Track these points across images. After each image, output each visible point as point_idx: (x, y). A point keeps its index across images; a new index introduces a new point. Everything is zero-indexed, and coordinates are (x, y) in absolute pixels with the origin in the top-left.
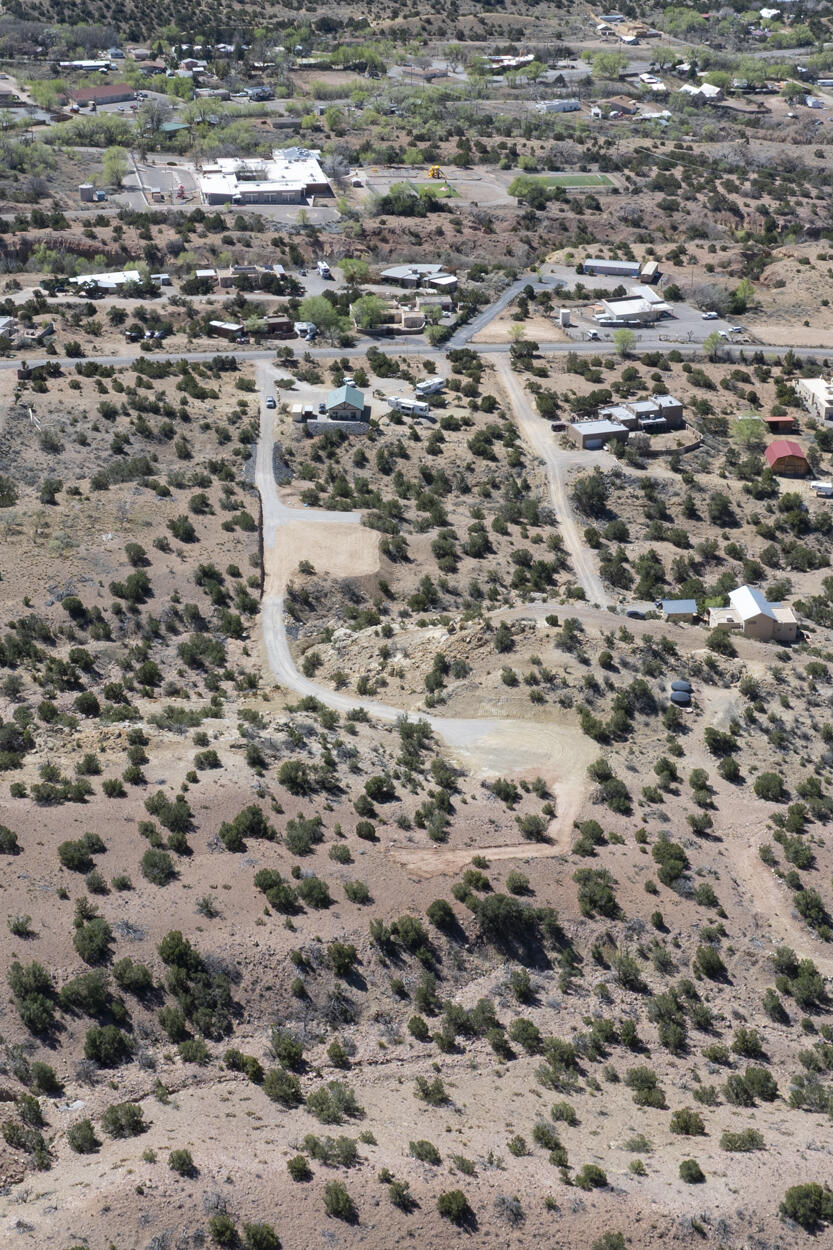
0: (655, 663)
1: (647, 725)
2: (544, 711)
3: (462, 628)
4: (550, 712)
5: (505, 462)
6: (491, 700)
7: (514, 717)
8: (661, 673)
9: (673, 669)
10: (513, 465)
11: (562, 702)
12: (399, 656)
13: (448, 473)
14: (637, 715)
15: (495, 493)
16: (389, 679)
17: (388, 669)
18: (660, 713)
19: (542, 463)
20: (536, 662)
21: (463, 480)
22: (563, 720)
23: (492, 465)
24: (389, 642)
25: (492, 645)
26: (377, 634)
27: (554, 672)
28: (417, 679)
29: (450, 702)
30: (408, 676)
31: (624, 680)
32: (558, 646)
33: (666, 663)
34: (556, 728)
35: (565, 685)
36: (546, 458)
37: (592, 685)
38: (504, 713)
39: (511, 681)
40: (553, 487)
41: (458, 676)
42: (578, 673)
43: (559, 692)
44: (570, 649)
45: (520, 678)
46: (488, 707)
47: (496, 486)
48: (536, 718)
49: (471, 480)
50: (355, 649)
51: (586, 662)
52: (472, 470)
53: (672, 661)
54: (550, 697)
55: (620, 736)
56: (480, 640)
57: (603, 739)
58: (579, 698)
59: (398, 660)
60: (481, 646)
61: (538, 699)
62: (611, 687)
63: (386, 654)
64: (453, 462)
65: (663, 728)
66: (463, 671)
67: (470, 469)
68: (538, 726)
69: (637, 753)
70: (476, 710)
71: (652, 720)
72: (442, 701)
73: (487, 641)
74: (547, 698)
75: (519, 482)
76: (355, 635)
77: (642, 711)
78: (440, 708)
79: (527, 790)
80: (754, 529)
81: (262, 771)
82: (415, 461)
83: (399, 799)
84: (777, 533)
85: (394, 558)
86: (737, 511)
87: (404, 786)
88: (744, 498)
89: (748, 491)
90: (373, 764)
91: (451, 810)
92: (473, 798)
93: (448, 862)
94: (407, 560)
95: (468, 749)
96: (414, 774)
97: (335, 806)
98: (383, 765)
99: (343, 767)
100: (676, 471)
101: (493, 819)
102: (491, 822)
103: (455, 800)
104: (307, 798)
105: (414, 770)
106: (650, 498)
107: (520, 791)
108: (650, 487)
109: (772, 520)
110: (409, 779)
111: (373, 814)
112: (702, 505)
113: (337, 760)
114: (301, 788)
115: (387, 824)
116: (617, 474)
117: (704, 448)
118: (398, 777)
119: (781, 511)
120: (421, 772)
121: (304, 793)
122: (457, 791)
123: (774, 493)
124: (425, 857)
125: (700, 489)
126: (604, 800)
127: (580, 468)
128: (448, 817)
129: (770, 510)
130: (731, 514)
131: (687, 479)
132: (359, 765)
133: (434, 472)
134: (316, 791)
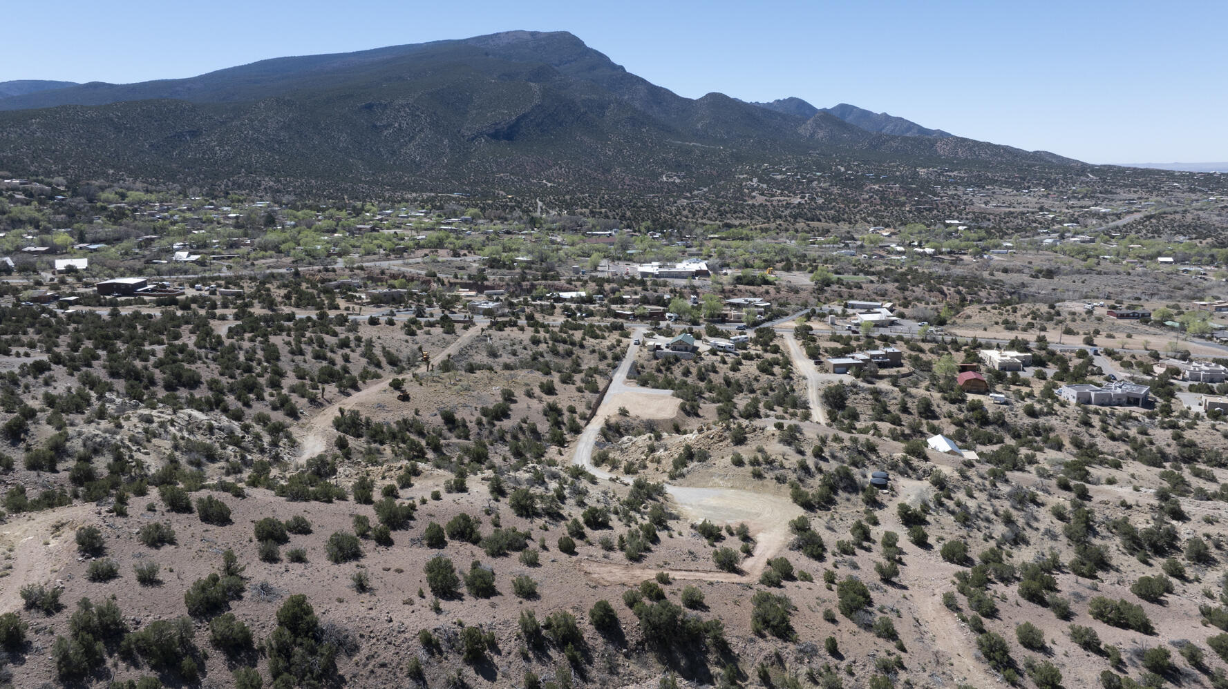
0: (858, 458)
1: (848, 500)
2: (762, 485)
3: (708, 429)
4: (767, 486)
5: (780, 377)
6: (720, 475)
7: (736, 488)
8: (864, 466)
9: (874, 464)
10: (785, 378)
11: (778, 479)
12: (662, 450)
13: (742, 381)
14: (840, 492)
15: (771, 394)
16: (648, 463)
17: (650, 458)
18: (861, 493)
19: (805, 378)
20: (760, 450)
21: (751, 385)
22: (777, 493)
23: (771, 378)
24: (656, 444)
25: (729, 440)
26: (650, 438)
27: (774, 457)
28: (668, 465)
29: (688, 476)
30: (664, 462)
31: (831, 466)
32: (781, 441)
33: (869, 459)
34: (771, 498)
35: (782, 467)
36: (808, 376)
37: (804, 468)
38: (729, 484)
39: (739, 462)
40: (810, 390)
41: (700, 461)
42: (793, 459)
43: (776, 472)
44: (789, 444)
45: (746, 461)
46: (717, 480)
47: (772, 390)
48: (755, 490)
49: (756, 386)
50: (633, 448)
51: (801, 453)
52: (758, 381)
53: (874, 457)
54: (769, 475)
55: (823, 506)
56: (720, 436)
57: (808, 506)
58: (793, 477)
59: (660, 453)
60: (721, 441)
61: (758, 476)
62: (820, 470)
63: (652, 449)
64: (746, 376)
65: (862, 503)
66: (703, 457)
67: (756, 379)
68: (756, 495)
69: (838, 520)
70: (708, 482)
71: (853, 497)
72: (682, 475)
73: (726, 438)
74: (766, 475)
75: (788, 388)
76: (635, 439)
77: (845, 489)
78: (679, 480)
79: (732, 534)
80: (949, 420)
81: (500, 498)
82: (722, 374)
83: (611, 528)
84: (966, 424)
85: (688, 414)
86: (937, 409)
87: (620, 520)
88: (942, 403)
89: (945, 399)
90: (598, 501)
91: (655, 540)
92: (680, 534)
93: (633, 577)
94: (698, 415)
95: (691, 505)
96: (632, 513)
97: (551, 527)
98: (606, 502)
99: (571, 502)
100: (895, 386)
101: (692, 550)
102: (691, 553)
103: (662, 535)
104: (529, 520)
105: (635, 510)
106: (876, 400)
107: (724, 533)
108: (876, 393)
109: (961, 416)
110: (626, 515)
111: (582, 536)
112: (912, 405)
113: (568, 496)
114: (527, 512)
115: (591, 544)
116: (854, 386)
117: (915, 375)
118: (616, 513)
119: (968, 410)
120: (639, 512)
121: (528, 516)
122: (667, 528)
123: (963, 401)
124: (614, 571)
125: (912, 396)
126: (799, 547)
127: (829, 382)
128: (651, 545)
129: (960, 410)
130: (933, 412)
131: (903, 390)
132: (586, 501)
133: (733, 381)
134: (539, 515)
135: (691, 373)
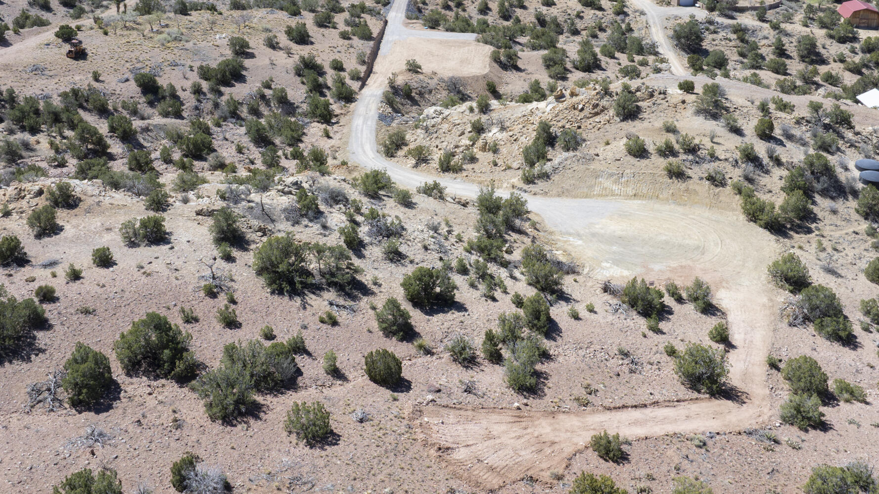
0: (829, 136)
1: (834, 212)
2: (687, 190)
3: (573, 94)
4: (696, 192)
5: (610, 12)
6: (611, 175)
7: (643, 197)
8: (838, 149)
9: (852, 146)
10: (618, 13)
11: (711, 179)
12: (495, 130)
13: (560, 19)
14: (818, 198)
15: (601, 35)
16: (479, 155)
17: (480, 143)
18: (850, 198)
19: (642, 13)
20: (671, 129)
21: (573, 24)
22: (714, 204)
23: (599, 13)
24: (484, 118)
25: (612, 112)
26: (471, 110)
27: (696, 141)
28: (513, 154)
29: (555, 178)
30: (504, 150)
31: (794, 154)
32: (699, 112)
33: (843, 138)
34: (707, 213)
35: (714, 157)
36: (646, 11)
37: (751, 157)
38: (630, 191)
39: (639, 152)
40: (653, 30)
41: (567, 149)
42: (729, 145)
43: (706, 166)
44: (715, 117)
45: (651, 148)
46: (608, 183)
47: (602, 30)
48: (675, 198)
49: (580, 25)
50: (445, 126)
51: (737, 131)
52: (582, 18)
53: (849, 135)
54: (695, 172)
55: (799, 226)
56: (596, 106)
57: (777, 228)
58: (735, 175)
59: (493, 134)
60: (597, 114)
61: (677, 174)
62: (778, 162)
63: (479, 129)
64: (565, 12)
65: (857, 217)
66: (573, 143)
67: (579, 16)
68: (680, 209)
69: (829, 250)
70: (591, 187)
71: (840, 205)
72: (545, 176)
73: (604, 109)
74: (690, 172)
75: (623, 26)
76: (446, 112)
77: (824, 193)
78: (541, 185)
79: (680, 300)
80: (842, 66)
81: (235, 253)
82: (531, 10)
83: (461, 308)
84: (864, 70)
85: (504, 67)
86: (822, 51)
87: (473, 285)
88: (828, 42)
89: (831, 37)
90: (426, 248)
91: (551, 329)
92: (591, 310)
93: (541, 444)
94: (518, 69)
95: (579, 236)
96: (492, 268)
97: (342, 316)
98: (442, 250)
99: (375, 252)
100: (763, 21)
101: (626, 348)
102: (625, 354)
103: (559, 312)
104: (298, 300)
105: (494, 260)
106: (743, 40)
107: (668, 300)
108: (740, 31)
109: (857, 59)
110: (484, 276)
111: (407, 333)
112: (791, 48)
113: (367, 239)
114: (291, 283)
115: (428, 352)
116: (711, 22)
117: (783, 7)
118: (464, 271)
119: (863, 52)
120: (505, 264)
121: (294, 292)
122: (563, 297)
123: (855, 39)
124: (496, 429)
125: (787, 35)
126: (806, 319)
127: (676, 18)
128: (547, 344)
129: (853, 51)
130: (818, 54)
131: (775, 27)
132: (403, 249)
133: (548, 19)
134: (316, 289)
135: (490, 10)
